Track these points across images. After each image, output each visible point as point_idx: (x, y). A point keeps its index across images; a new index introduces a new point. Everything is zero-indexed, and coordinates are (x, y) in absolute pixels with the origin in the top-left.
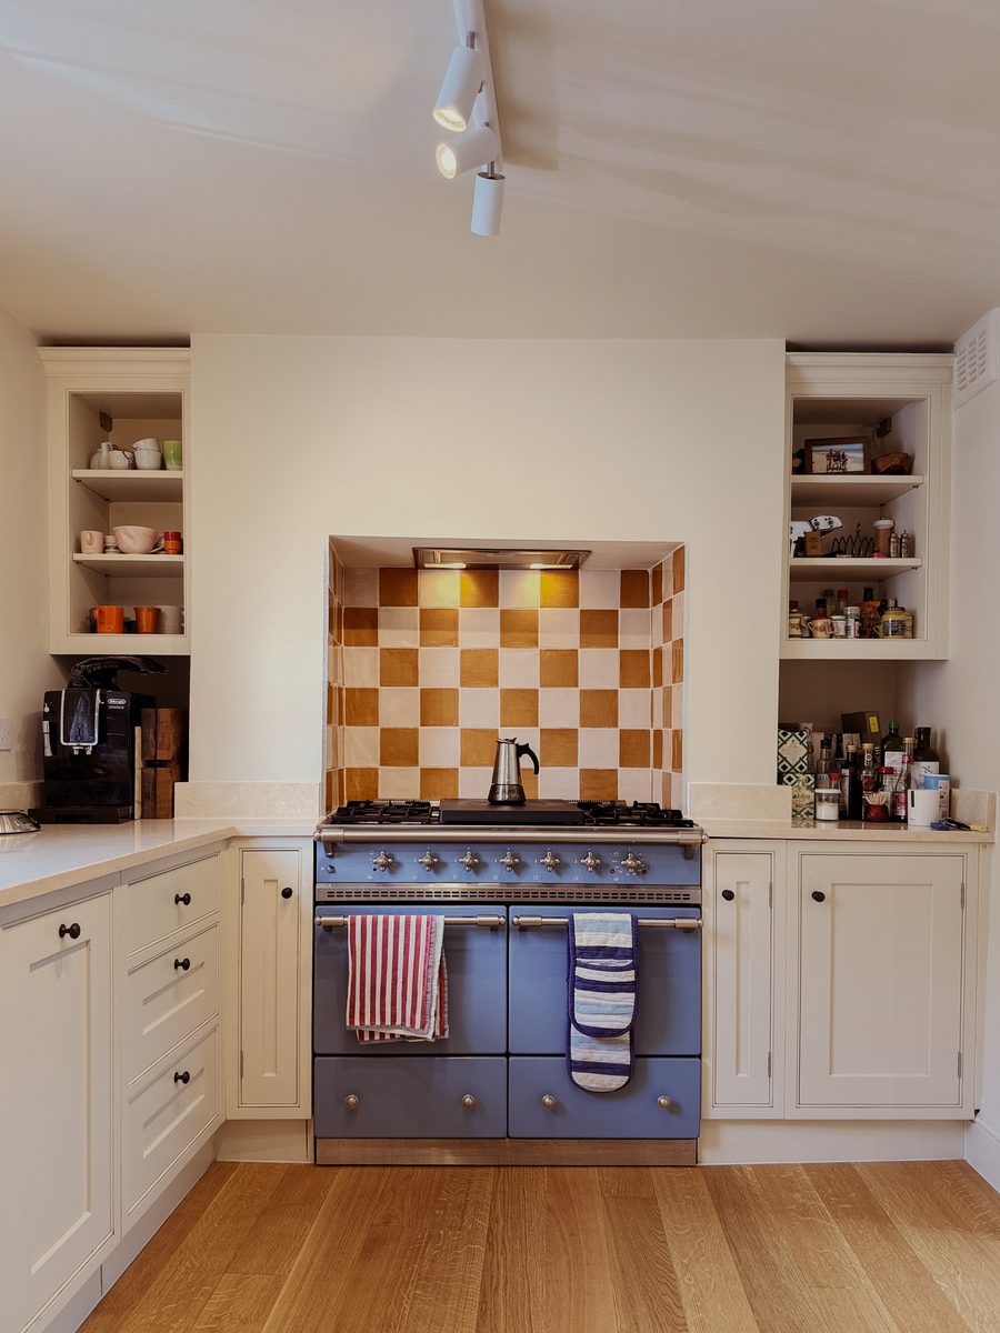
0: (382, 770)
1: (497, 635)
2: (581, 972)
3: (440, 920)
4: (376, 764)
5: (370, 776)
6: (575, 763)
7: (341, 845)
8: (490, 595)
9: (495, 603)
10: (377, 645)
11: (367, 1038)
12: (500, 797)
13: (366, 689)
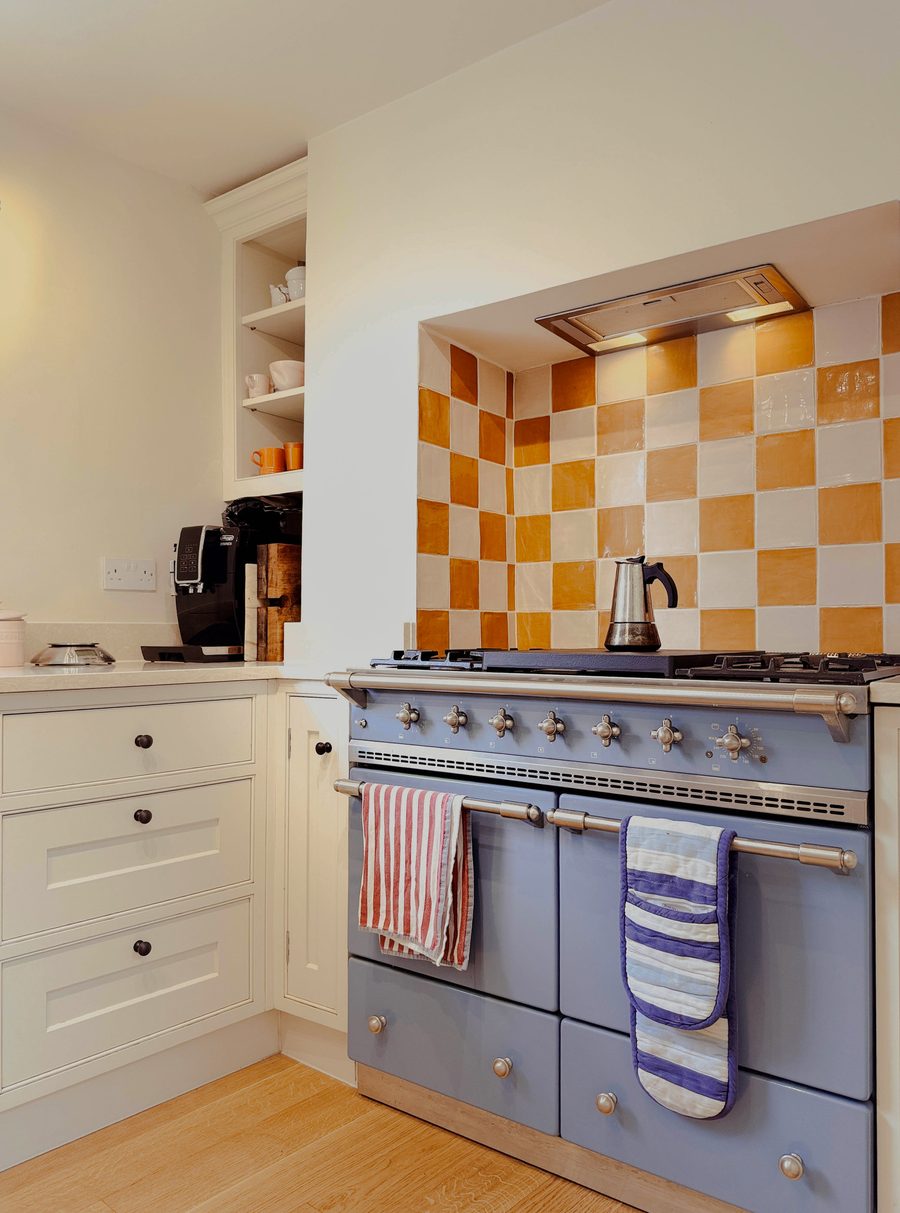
0: (555, 615)
1: (695, 427)
2: (633, 912)
3: (457, 802)
4: (547, 608)
5: (541, 622)
6: (812, 600)
7: (372, 693)
8: (685, 371)
9: (693, 383)
10: (548, 461)
11: (386, 946)
12: (617, 641)
13: (537, 516)
